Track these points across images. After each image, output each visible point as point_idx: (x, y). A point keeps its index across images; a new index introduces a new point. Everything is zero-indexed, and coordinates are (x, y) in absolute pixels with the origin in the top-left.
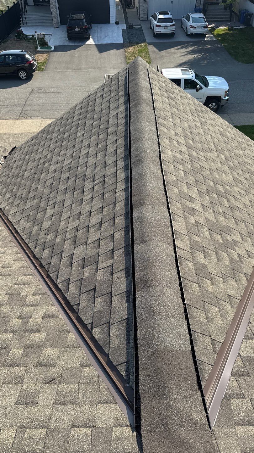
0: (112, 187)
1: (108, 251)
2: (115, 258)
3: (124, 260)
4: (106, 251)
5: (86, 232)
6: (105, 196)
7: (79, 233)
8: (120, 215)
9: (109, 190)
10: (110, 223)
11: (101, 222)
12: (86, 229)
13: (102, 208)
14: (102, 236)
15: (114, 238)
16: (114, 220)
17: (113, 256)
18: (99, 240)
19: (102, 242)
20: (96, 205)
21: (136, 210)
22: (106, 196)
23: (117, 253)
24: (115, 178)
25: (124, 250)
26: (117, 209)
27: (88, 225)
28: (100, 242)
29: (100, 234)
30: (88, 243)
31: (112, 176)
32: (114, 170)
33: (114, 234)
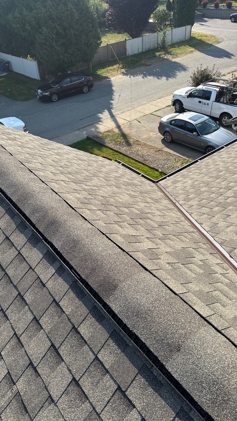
0: (30, 279)
1: (112, 397)
2: (137, 405)
3: (159, 398)
4: (107, 399)
5: (34, 377)
6: (26, 299)
7: (20, 385)
8: (82, 318)
9: (27, 287)
10: (73, 340)
11: (53, 345)
12: (30, 372)
13: (36, 320)
14: (77, 372)
15: (104, 367)
16: (78, 333)
17: (130, 401)
18: (75, 382)
19: (86, 384)
20: (19, 319)
21: (111, 298)
22: (28, 297)
23: (133, 393)
24: (25, 263)
25: (143, 380)
26: (68, 310)
27: (28, 362)
28: (79, 385)
29: (70, 371)
30: (56, 399)
31: (16, 261)
32: (12, 253)
33: (97, 358)
